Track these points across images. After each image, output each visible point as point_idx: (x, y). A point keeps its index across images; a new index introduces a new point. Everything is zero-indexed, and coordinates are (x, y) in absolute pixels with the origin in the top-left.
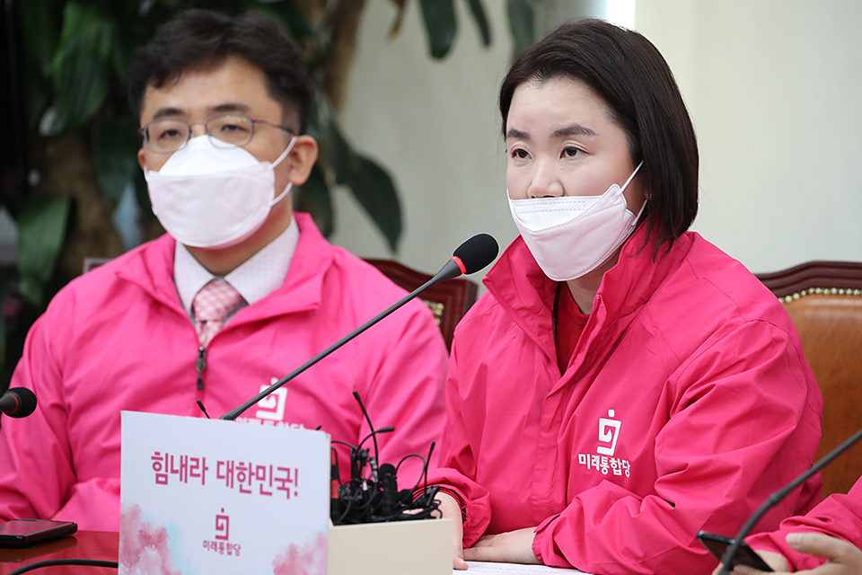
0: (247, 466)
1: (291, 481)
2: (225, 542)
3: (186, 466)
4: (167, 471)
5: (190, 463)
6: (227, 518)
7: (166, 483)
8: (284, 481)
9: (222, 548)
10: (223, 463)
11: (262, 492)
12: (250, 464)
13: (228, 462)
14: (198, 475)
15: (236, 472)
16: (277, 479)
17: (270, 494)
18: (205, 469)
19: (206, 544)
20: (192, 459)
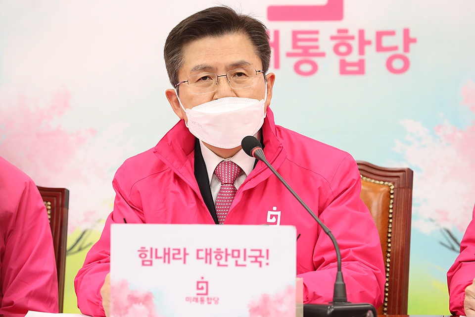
1: (263, 257)
3: (169, 254)
4: (151, 257)
5: (172, 252)
6: (207, 283)
7: (151, 265)
8: (256, 257)
9: (202, 300)
10: (202, 250)
11: (237, 265)
12: (226, 250)
13: (206, 250)
15: (213, 255)
16: (249, 257)
19: (188, 299)
20: (174, 249)
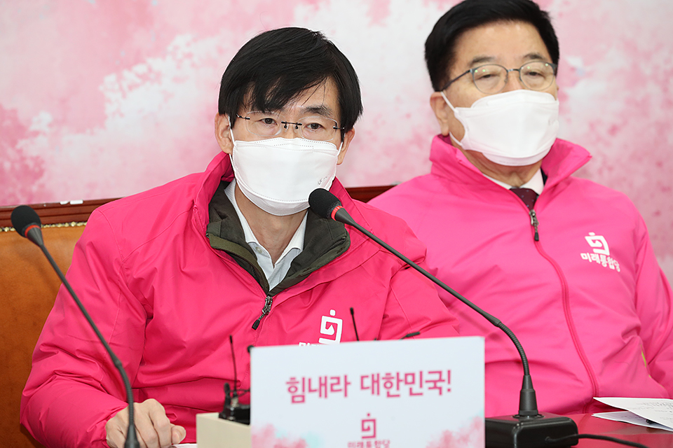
0: (394, 375)
2: (373, 441)
14: (340, 390)
17: (421, 394)
18: (347, 383)
